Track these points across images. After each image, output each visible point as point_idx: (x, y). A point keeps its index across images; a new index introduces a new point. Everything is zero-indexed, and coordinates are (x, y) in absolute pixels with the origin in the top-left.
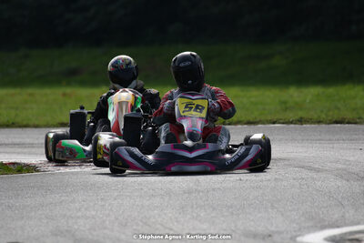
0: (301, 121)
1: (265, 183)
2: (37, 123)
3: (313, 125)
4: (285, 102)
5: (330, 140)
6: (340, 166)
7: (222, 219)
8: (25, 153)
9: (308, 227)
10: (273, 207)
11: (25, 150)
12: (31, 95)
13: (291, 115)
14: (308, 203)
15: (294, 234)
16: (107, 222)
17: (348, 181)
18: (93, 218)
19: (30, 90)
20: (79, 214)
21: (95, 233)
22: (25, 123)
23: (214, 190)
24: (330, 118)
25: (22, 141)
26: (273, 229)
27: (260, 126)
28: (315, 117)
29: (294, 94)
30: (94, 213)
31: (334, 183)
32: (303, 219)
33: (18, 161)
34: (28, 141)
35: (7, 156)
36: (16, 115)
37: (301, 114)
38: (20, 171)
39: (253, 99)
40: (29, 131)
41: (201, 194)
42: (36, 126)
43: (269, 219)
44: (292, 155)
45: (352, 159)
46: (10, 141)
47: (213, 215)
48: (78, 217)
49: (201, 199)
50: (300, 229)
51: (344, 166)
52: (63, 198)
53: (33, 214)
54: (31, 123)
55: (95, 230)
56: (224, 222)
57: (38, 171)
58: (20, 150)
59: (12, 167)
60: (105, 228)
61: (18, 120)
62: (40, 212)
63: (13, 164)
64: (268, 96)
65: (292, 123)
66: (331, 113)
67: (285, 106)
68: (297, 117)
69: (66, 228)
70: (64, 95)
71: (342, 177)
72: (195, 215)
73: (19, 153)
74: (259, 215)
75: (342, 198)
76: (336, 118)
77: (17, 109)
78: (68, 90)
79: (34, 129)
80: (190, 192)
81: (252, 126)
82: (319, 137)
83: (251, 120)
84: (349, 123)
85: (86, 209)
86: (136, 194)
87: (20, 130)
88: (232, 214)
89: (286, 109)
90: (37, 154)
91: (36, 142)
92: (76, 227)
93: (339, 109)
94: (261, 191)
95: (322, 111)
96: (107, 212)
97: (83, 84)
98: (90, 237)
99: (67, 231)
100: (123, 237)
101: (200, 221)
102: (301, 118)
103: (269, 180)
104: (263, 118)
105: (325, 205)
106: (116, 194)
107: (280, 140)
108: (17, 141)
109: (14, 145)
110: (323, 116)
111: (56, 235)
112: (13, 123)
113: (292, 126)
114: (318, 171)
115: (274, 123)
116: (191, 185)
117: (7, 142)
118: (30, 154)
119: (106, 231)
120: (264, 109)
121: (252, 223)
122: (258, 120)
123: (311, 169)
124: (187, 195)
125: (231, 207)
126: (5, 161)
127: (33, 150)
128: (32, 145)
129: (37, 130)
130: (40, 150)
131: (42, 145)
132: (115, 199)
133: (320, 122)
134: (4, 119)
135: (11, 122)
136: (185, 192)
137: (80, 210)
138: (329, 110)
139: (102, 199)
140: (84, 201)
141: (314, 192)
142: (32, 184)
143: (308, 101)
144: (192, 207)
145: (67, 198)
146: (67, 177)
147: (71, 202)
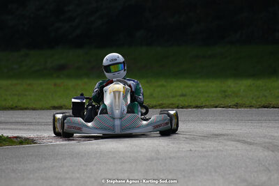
0: (237, 106)
1: (209, 153)
2: (34, 106)
3: (246, 109)
4: (225, 92)
5: (259, 120)
6: (267, 140)
8: (25, 130)
10: (216, 171)
11: (26, 127)
12: (29, 85)
13: (229, 101)
14: (243, 169)
16: (89, 183)
17: (273, 151)
18: (78, 178)
19: (29, 81)
20: (67, 176)
22: (25, 106)
23: (170, 158)
24: (259, 103)
25: (23, 120)
27: (205, 109)
28: (248, 103)
29: (232, 85)
30: (78, 175)
31: (262, 154)
32: (238, 181)
33: (20, 135)
34: (27, 120)
35: (11, 131)
36: (19, 100)
37: (237, 100)
38: (21, 143)
39: (200, 89)
40: (28, 112)
41: (160, 161)
42: (34, 109)
43: (212, 180)
44: (230, 132)
45: (276, 135)
46: (14, 120)
48: (66, 179)
49: (161, 164)
51: (271, 141)
52: (54, 164)
53: (31, 176)
54: (29, 107)
57: (35, 143)
58: (21, 127)
59: (15, 140)
61: (20, 104)
62: (37, 175)
63: (17, 137)
64: (211, 87)
65: (230, 107)
66: (259, 100)
67: (225, 94)
68: (234, 103)
70: (55, 85)
71: (268, 148)
73: (20, 129)
74: (205, 178)
75: (269, 164)
76: (263, 103)
77: (19, 95)
78: (58, 81)
79: (31, 111)
80: (151, 159)
81: (200, 109)
82: (251, 118)
83: (199, 104)
84: (273, 107)
85: (73, 173)
87: (21, 112)
88: (184, 177)
89: (225, 97)
90: (34, 130)
91: (34, 121)
93: (266, 96)
94: (207, 159)
95: (253, 98)
96: (88, 175)
97: (69, 76)
102: (237, 104)
103: (212, 151)
104: (207, 104)
105: (256, 170)
106: (95, 161)
107: (222, 120)
108: (20, 120)
109: (17, 123)
110: (254, 102)
112: (16, 107)
115: (216, 107)
116: (153, 154)
117: (11, 121)
118: (29, 130)
122: (204, 104)
123: (245, 142)
124: (149, 162)
125: (184, 171)
126: (10, 135)
127: (32, 127)
128: (30, 124)
129: (34, 111)
130: (37, 127)
131: (38, 124)
132: (94, 165)
133: (251, 107)
134: (10, 103)
135: (14, 105)
136: (148, 160)
137: (67, 173)
138: (258, 98)
139: (85, 165)
140: (71, 166)
141: (248, 160)
142: (31, 153)
143: (242, 91)
144: (154, 171)
145: (57, 164)
146: (57, 148)
147: (61, 167)
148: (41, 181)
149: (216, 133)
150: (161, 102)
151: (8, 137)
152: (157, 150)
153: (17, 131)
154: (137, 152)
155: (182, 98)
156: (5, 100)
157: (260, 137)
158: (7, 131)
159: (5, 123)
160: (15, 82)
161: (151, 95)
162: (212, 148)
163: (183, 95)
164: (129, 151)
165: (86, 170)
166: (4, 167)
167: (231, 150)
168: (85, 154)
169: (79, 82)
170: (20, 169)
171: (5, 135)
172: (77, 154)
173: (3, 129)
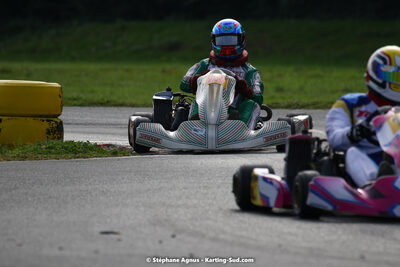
2: (134, 102)
11: (121, 131)
16: (210, 212)
18: (195, 206)
19: (126, 66)
20: (180, 202)
21: (197, 224)
22: (121, 101)
25: (119, 121)
30: (195, 202)
33: (113, 142)
34: (124, 121)
35: (101, 137)
36: (111, 93)
38: (115, 154)
40: (124, 110)
42: (133, 106)
46: (104, 121)
48: (179, 206)
52: (162, 185)
53: (129, 201)
54: (128, 101)
55: (197, 220)
57: (135, 154)
58: (115, 130)
59: (106, 149)
60: (208, 219)
61: (114, 98)
62: (137, 199)
63: (108, 145)
70: (164, 71)
73: (113, 134)
77: (112, 85)
78: (168, 66)
79: (130, 108)
85: (187, 197)
87: (116, 109)
92: (176, 216)
96: (210, 201)
98: (191, 227)
99: (166, 220)
100: (227, 228)
106: (220, 181)
108: (112, 121)
111: (154, 225)
112: (108, 102)
117: (101, 121)
119: (209, 222)
126: (99, 142)
132: (219, 187)
134: (98, 97)
135: (106, 100)
137: (180, 197)
139: (205, 187)
140: (185, 188)
142: (128, 169)
145: (166, 185)
147: (171, 189)
148: (142, 209)
150: (316, 100)
151: (96, 145)
153: (108, 137)
156: (92, 92)
158: (95, 136)
159: (91, 124)
160: (106, 66)
161: (301, 89)
163: (347, 91)
165: (206, 194)
166: (90, 187)
168: (206, 171)
170: (112, 190)
171: (92, 142)
172: (194, 171)
173: (88, 133)
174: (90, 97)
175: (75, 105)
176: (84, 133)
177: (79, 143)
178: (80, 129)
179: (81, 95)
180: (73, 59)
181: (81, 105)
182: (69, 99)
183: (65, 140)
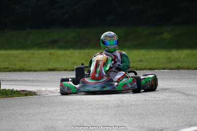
0: (178, 68)
1: (159, 102)
2: (35, 69)
3: (185, 71)
4: (169, 58)
5: (194, 78)
7: (136, 121)
8: (29, 85)
9: (182, 126)
10: (163, 115)
11: (29, 84)
12: (32, 54)
13: (173, 65)
14: (183, 113)
15: (175, 129)
16: (74, 123)
18: (66, 120)
19: (32, 51)
20: (59, 118)
22: (29, 69)
23: (131, 105)
24: (194, 67)
25: (28, 79)
26: (163, 126)
27: (156, 71)
28: (186, 66)
29: (175, 53)
30: (66, 118)
33: (25, 89)
34: (31, 78)
35: (19, 87)
36: (24, 65)
37: (178, 64)
38: (26, 95)
39: (152, 57)
40: (31, 73)
41: (124, 107)
42: (35, 71)
43: (161, 121)
44: (173, 87)
46: (21, 79)
47: (131, 119)
48: (58, 120)
50: (178, 127)
52: (50, 110)
53: (33, 118)
54: (32, 69)
55: (67, 127)
56: (137, 122)
57: (36, 95)
58: (26, 83)
59: (22, 92)
61: (26, 67)
62: (37, 117)
64: (160, 55)
65: (173, 69)
66: (195, 64)
67: (170, 60)
68: (177, 66)
69: (51, 126)
70: (50, 54)
72: (121, 119)
73: (26, 85)
74: (156, 119)
77: (25, 61)
78: (53, 51)
79: (34, 72)
80: (118, 106)
82: (188, 77)
83: (152, 68)
85: (62, 115)
86: (90, 107)
87: (26, 73)
89: (171, 62)
90: (36, 86)
91: (35, 79)
92: (57, 125)
94: (157, 106)
95: (190, 63)
96: (73, 117)
97: (60, 48)
99: (52, 127)
101: (124, 122)
102: (179, 67)
104: (158, 66)
105: (192, 113)
106: (78, 107)
107: (167, 78)
108: (25, 78)
109: (24, 81)
110: (191, 66)
111: (46, 129)
112: (23, 69)
113: (174, 71)
114: (188, 95)
115: (164, 69)
116: (119, 103)
117: (19, 79)
118: (32, 85)
120: (159, 62)
121: (152, 123)
122: (155, 67)
123: (184, 94)
124: (116, 108)
125: (141, 114)
126: (18, 89)
127: (34, 84)
128: (33, 81)
129: (36, 73)
130: (37, 83)
131: (38, 81)
132: (78, 110)
133: (188, 69)
134: (17, 67)
135: (22, 68)
136: (115, 106)
137: (59, 116)
138: (194, 63)
139: (71, 110)
140: (61, 111)
141: (186, 107)
142: (33, 102)
143: (182, 57)
144: (120, 114)
145: (52, 110)
146: (52, 98)
147: (54, 112)
148: (40, 122)
149: (164, 87)
151: (17, 91)
152: (122, 100)
153: (23, 86)
154: (108, 101)
155: (140, 63)
157: (195, 90)
158: (16, 86)
159: (14, 80)
162: (161, 99)
163: (140, 61)
164: (102, 101)
165: (72, 113)
166: (14, 112)
167: (175, 100)
168: (71, 102)
169: (68, 52)
170: (25, 113)
171: (15, 89)
172: (65, 102)
173: (13, 85)
174: (14, 67)
175: (6, 71)
176: (11, 85)
177: (9, 90)
178: (9, 83)
179: (10, 66)
180: (5, 49)
181: (9, 71)
182: (3, 68)
183: (1, 89)
